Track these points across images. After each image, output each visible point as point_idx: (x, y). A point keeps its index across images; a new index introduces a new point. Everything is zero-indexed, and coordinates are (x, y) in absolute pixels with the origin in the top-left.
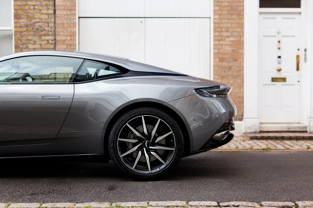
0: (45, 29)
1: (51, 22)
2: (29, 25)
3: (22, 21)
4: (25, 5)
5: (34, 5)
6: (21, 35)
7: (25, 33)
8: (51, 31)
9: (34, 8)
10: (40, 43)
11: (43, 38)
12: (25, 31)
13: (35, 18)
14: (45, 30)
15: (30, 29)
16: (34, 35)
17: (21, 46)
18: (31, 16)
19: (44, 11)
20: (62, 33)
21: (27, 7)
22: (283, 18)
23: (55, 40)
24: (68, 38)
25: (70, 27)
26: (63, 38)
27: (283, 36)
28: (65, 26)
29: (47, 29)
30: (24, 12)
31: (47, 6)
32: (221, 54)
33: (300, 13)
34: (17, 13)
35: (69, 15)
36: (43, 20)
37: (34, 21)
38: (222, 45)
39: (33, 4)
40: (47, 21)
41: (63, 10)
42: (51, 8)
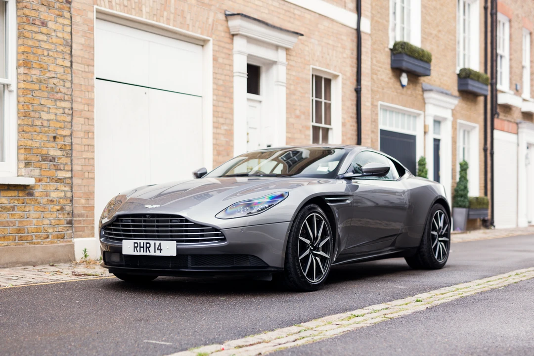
0: (61, 90)
1: (67, 80)
2: (43, 81)
3: (34, 72)
4: (37, 47)
5: (48, 50)
6: (33, 96)
7: (37, 93)
8: (67, 95)
9: (48, 55)
10: (54, 111)
11: (59, 104)
12: (37, 90)
13: (50, 71)
14: (61, 92)
15: (44, 87)
16: (48, 98)
17: (32, 114)
18: (45, 66)
19: (60, 62)
20: (79, 100)
21: (40, 51)
22: (250, 106)
23: (72, 108)
24: (86, 108)
25: (88, 92)
26: (81, 107)
27: (250, 128)
28: (83, 88)
29: (63, 90)
30: (36, 58)
31: (63, 54)
33: (260, 101)
34: (28, 58)
35: (86, 72)
36: (59, 76)
37: (48, 75)
38: (218, 134)
39: (47, 47)
40: (63, 77)
41: (80, 64)
42: (68, 57)
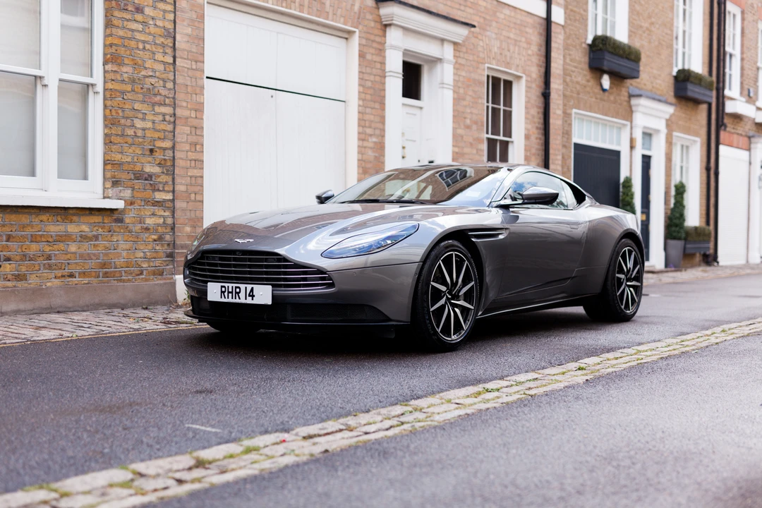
0: (161, 91)
1: (168, 79)
2: (137, 81)
3: (125, 69)
4: (129, 39)
5: (144, 42)
6: (123, 98)
7: (129, 96)
8: (168, 98)
9: (144, 48)
10: (151, 117)
11: (157, 109)
12: (129, 92)
13: (146, 68)
14: (160, 95)
15: (137, 88)
16: (143, 102)
17: (123, 121)
18: (140, 62)
19: (159, 57)
20: (184, 104)
21: (133, 44)
22: (407, 113)
23: (175, 114)
24: (193, 115)
25: (196, 94)
26: (186, 113)
27: (407, 140)
28: (189, 89)
29: (163, 92)
30: (128, 52)
31: (164, 47)
32: (364, 161)
33: (421, 108)
34: (118, 52)
35: (194, 70)
36: (157, 74)
37: (143, 73)
38: (365, 147)
39: (143, 39)
40: (163, 76)
41: (185, 59)
42: (169, 51)
